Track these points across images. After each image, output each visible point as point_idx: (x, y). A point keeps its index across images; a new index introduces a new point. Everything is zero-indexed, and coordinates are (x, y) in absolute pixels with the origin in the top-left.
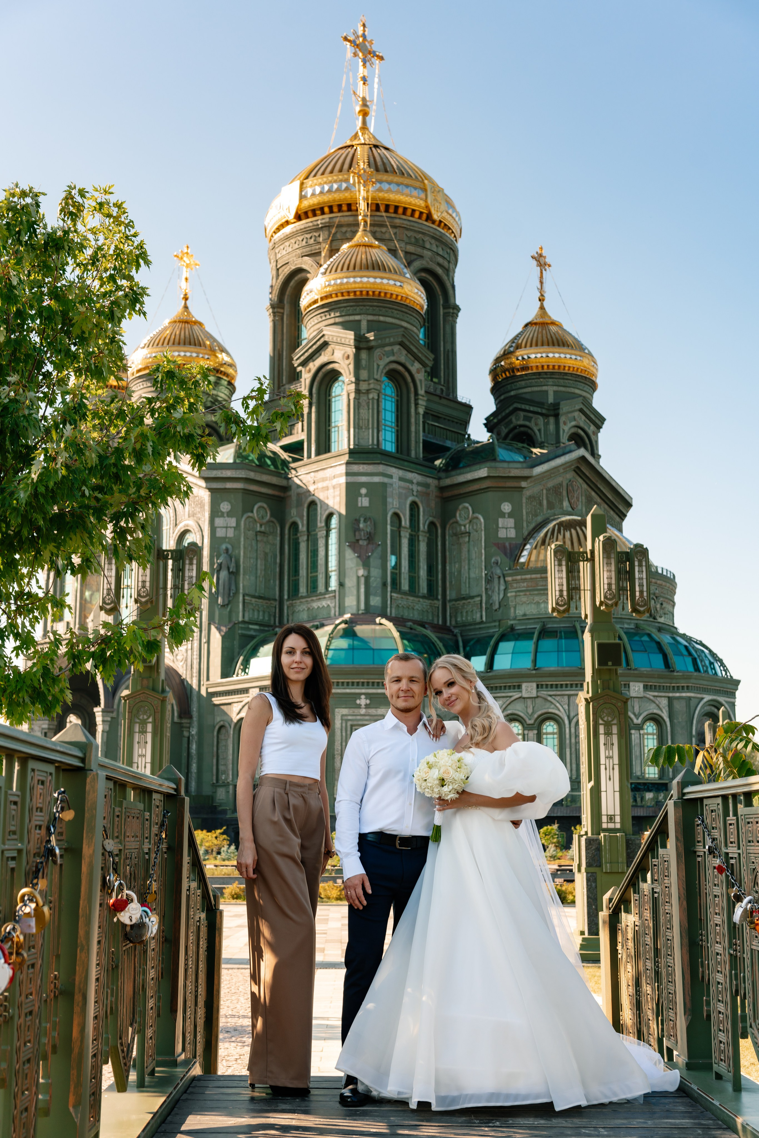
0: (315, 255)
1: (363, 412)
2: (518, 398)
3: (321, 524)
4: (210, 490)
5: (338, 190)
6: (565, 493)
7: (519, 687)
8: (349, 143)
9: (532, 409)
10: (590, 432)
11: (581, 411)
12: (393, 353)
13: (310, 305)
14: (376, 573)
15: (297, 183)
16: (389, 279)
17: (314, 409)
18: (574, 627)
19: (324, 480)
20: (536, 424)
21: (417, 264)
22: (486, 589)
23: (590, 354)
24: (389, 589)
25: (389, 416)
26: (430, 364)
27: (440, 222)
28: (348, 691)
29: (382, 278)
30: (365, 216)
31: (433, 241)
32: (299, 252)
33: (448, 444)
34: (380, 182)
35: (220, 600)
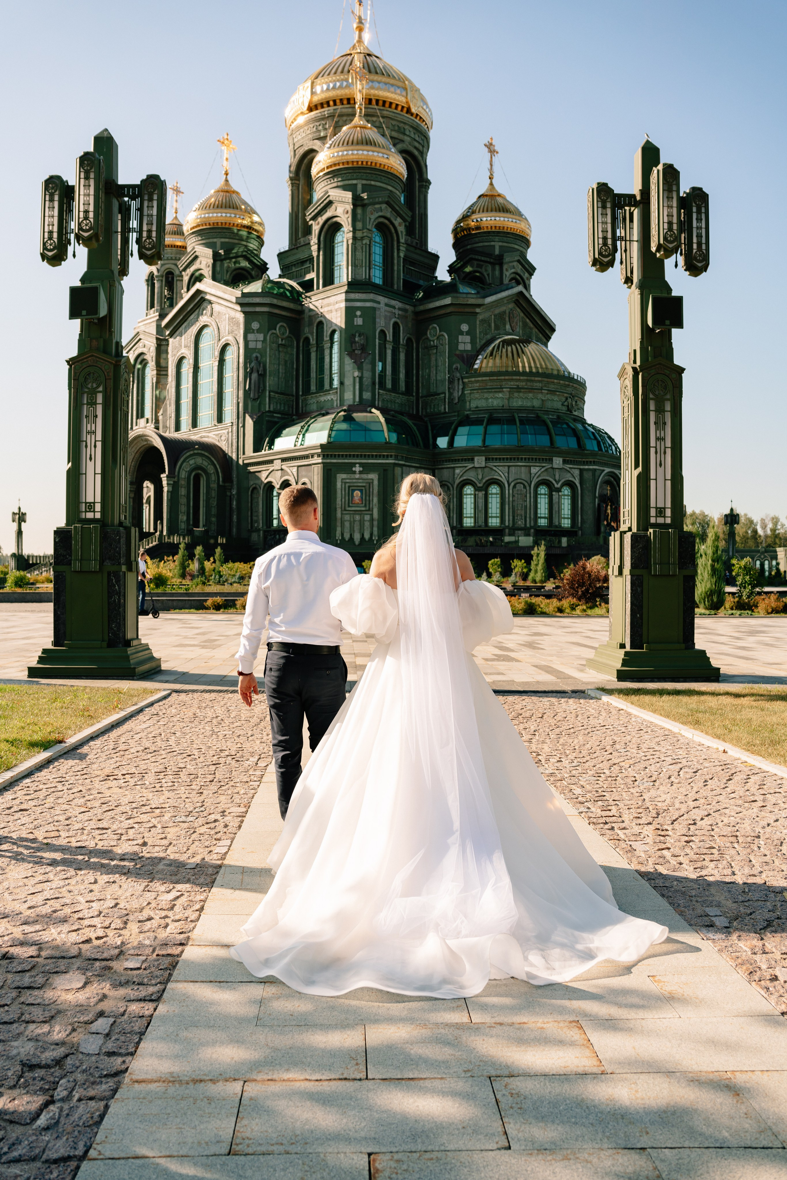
0: (323, 139)
1: (359, 254)
2: (473, 251)
3: (327, 338)
4: (244, 312)
5: (341, 87)
6: (507, 319)
7: (473, 460)
8: (349, 52)
9: (483, 258)
10: (525, 278)
11: (519, 261)
12: (381, 210)
13: (318, 173)
14: (367, 374)
15: (309, 84)
16: (378, 152)
17: (321, 253)
18: (513, 416)
19: (329, 305)
20: (486, 270)
21: (400, 146)
22: (449, 388)
23: (526, 219)
24: (377, 387)
25: (378, 258)
26: (409, 219)
27: (417, 115)
28: (346, 461)
29: (373, 151)
30: (361, 104)
31: (411, 129)
32: (310, 136)
33: (421, 282)
34: (372, 81)
35: (252, 396)
